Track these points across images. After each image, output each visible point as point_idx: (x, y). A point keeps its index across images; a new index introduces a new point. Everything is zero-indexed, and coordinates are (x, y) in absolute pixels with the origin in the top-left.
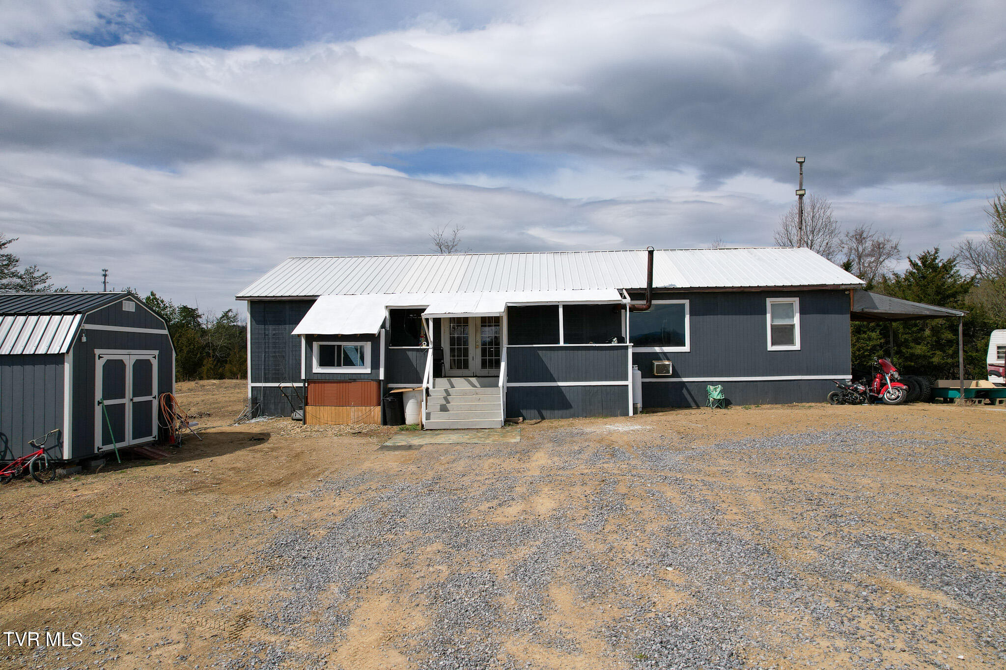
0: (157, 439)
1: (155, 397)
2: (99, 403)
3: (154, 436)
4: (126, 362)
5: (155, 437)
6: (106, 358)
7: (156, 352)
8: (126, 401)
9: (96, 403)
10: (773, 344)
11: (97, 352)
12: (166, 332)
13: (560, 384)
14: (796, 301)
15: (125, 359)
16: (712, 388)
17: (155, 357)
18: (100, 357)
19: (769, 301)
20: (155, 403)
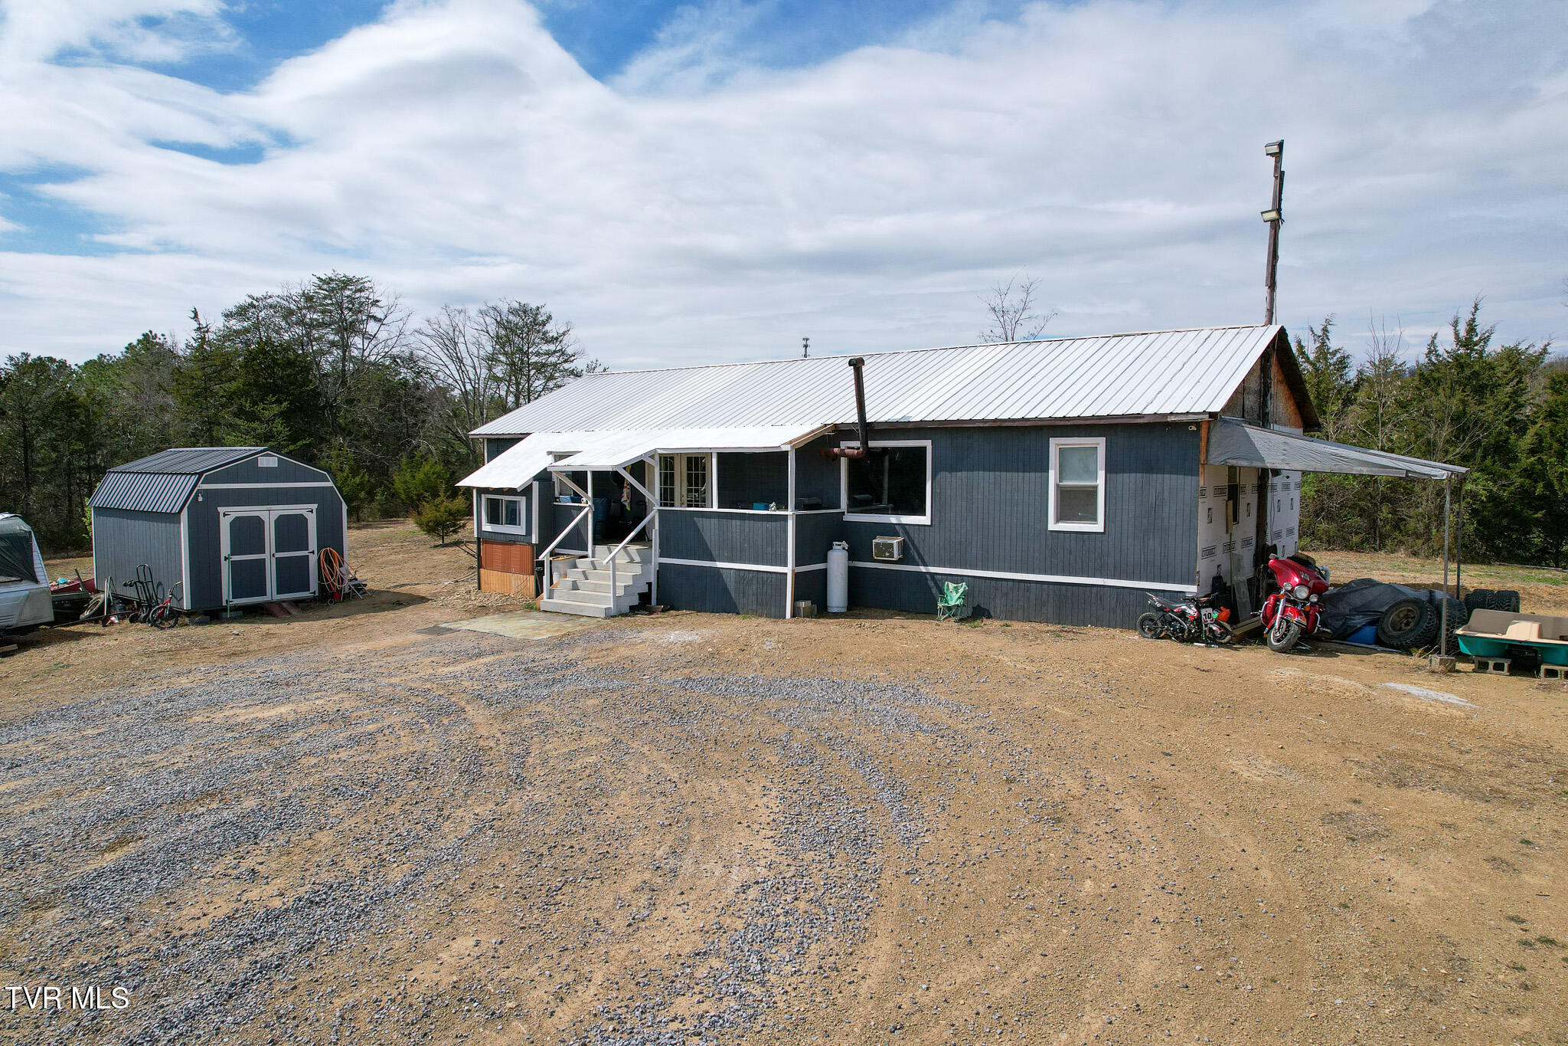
0: (317, 594)
1: (313, 552)
2: (226, 558)
3: (312, 591)
4: (266, 520)
5: (314, 593)
6: (233, 516)
7: (314, 506)
8: (266, 556)
9: (223, 559)
10: (1060, 518)
11: (221, 510)
12: (330, 484)
13: (719, 565)
14: (1100, 443)
15: (264, 516)
16: (951, 586)
17: (312, 511)
18: (225, 515)
19: (1055, 444)
20: (313, 560)
